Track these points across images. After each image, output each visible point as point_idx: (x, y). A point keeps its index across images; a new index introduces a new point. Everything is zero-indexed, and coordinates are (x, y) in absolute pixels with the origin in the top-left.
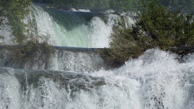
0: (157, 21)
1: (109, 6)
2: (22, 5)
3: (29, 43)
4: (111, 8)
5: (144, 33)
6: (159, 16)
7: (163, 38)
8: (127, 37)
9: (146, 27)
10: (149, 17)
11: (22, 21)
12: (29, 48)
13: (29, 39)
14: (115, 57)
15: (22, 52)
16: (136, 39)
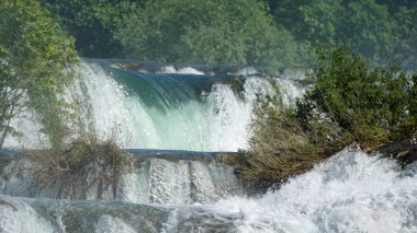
0: (349, 89)
1: (244, 61)
2: (58, 65)
3: (76, 143)
4: (250, 63)
5: (323, 115)
6: (355, 79)
7: (365, 125)
8: (286, 126)
9: (327, 104)
10: (332, 82)
11: (58, 97)
12: (76, 156)
13: (76, 136)
14: (261, 170)
15: (62, 164)
16: (305, 129)
